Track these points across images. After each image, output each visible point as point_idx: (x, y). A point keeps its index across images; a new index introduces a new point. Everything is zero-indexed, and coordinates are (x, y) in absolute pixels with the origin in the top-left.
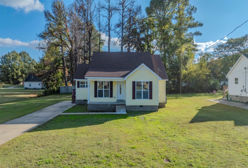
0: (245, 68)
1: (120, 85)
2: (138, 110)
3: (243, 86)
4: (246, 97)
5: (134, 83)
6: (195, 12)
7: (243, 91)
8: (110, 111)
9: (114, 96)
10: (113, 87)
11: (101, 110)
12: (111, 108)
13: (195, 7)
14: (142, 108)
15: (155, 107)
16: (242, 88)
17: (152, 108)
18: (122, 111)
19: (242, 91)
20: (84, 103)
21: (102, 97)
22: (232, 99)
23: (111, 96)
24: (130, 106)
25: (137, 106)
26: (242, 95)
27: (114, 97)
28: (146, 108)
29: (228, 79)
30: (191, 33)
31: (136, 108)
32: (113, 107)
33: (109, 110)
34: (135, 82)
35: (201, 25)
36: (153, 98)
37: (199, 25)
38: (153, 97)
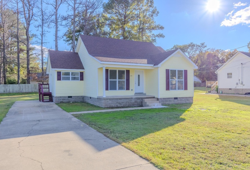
0: (242, 64)
1: (139, 76)
2: (172, 102)
3: (239, 80)
4: (243, 89)
5: (167, 71)
6: (157, 15)
7: (239, 84)
8: (135, 106)
9: (131, 88)
10: (130, 77)
11: (122, 106)
12: (136, 102)
13: (157, 11)
14: (176, 100)
15: (190, 99)
16: (238, 82)
17: (187, 100)
18: (156, 105)
19: (237, 84)
20: (68, 100)
21: (116, 89)
22: (223, 92)
23: (128, 88)
24: (164, 99)
25: (171, 98)
26: (237, 88)
27: (132, 90)
28: (181, 100)
29: (217, 74)
30: (154, 34)
31: (170, 101)
32: (139, 101)
33: (133, 105)
34: (169, 70)
35: (162, 28)
36: (188, 89)
37: (161, 28)
38: (188, 87)
